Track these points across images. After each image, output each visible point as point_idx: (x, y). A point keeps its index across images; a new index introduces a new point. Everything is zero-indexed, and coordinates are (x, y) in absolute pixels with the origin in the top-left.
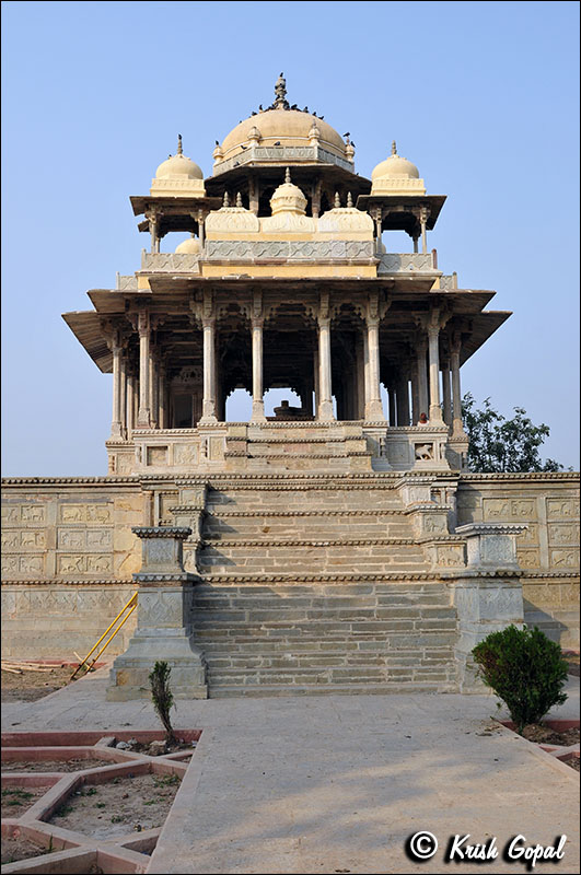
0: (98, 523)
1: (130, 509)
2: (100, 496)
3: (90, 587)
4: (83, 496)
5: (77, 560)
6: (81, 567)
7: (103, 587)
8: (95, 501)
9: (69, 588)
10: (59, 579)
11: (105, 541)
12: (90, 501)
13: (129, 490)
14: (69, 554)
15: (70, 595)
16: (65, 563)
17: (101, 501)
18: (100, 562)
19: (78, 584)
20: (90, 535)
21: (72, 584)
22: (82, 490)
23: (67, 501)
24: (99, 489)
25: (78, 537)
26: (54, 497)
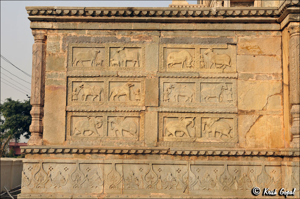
0: (215, 72)
1: (260, 53)
2: (218, 34)
3: (206, 160)
4: (194, 35)
5: (187, 121)
6: (192, 131)
7: (225, 161)
8: (211, 41)
9: (177, 160)
10: (163, 147)
11: (226, 96)
12: (204, 41)
13: (258, 26)
14: (174, 115)
15: (179, 171)
17: (220, 41)
18: (219, 125)
19: (190, 155)
20: (205, 88)
21: (182, 155)
22: (193, 26)
23: (172, 41)
24: (216, 26)
26: (155, 36)
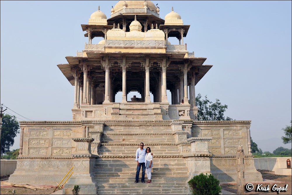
0: (67, 137)
1: (78, 132)
2: (68, 128)
3: (63, 160)
4: (61, 128)
5: (59, 150)
6: (60, 152)
7: (68, 160)
8: (66, 129)
9: (56, 160)
10: (52, 157)
11: (69, 143)
12: (64, 129)
13: (77, 126)
14: (56, 148)
15: (56, 163)
16: (55, 151)
17: (68, 129)
18: (67, 151)
19: (59, 159)
20: (64, 141)
21: (57, 158)
22: (61, 126)
23: (56, 129)
24: (67, 125)
25: (59, 142)
26: (52, 128)
